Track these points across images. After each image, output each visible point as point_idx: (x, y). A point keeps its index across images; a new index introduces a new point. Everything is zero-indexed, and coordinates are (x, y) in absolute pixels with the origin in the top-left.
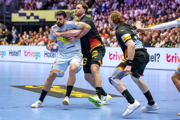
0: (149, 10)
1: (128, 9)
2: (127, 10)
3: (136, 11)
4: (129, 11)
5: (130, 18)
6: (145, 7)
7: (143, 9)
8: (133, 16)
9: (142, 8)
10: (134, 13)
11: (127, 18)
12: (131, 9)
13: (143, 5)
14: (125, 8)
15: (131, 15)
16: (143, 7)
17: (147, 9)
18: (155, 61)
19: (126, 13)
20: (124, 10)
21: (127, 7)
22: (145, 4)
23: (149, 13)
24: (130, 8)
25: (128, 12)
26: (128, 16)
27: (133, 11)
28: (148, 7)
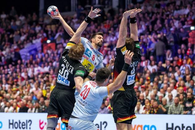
0: (51, 68)
1: (26, 67)
2: (24, 68)
3: (36, 69)
4: (28, 69)
5: (29, 78)
6: (46, 64)
7: (44, 66)
8: (32, 75)
9: (42, 65)
10: (33, 71)
11: (25, 77)
12: (30, 67)
13: (44, 62)
14: (23, 66)
15: (30, 74)
16: (44, 64)
17: (49, 67)
18: (27, 128)
19: (23, 72)
20: (22, 68)
21: (25, 64)
22: (46, 61)
23: (52, 72)
24: (29, 65)
25: (26, 70)
26: (25, 75)
27: (33, 69)
28: (50, 64)
